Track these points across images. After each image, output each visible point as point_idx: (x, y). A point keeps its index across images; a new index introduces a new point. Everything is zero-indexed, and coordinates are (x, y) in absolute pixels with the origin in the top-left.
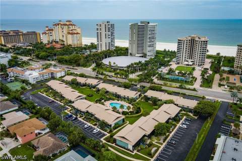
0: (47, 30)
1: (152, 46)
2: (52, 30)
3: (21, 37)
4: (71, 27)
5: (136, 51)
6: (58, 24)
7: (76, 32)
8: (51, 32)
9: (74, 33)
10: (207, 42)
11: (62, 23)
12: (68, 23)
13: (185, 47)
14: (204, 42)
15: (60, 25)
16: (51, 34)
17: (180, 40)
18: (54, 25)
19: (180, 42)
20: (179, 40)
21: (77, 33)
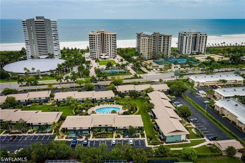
1: (57, 44)
5: (38, 53)
10: (116, 35)
13: (97, 41)
14: (114, 35)
17: (92, 35)
19: (91, 38)
20: (90, 35)
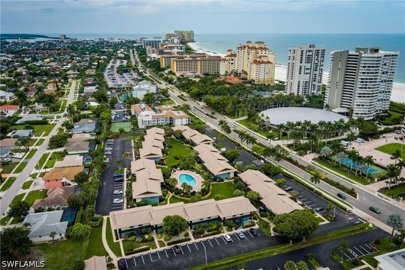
0: (228, 56)
2: (235, 55)
3: (199, 63)
4: (260, 51)
6: (245, 47)
7: (265, 60)
8: (233, 58)
9: (263, 62)
11: (250, 45)
12: (257, 46)
15: (247, 48)
16: (233, 62)
18: (238, 48)
21: (268, 62)
